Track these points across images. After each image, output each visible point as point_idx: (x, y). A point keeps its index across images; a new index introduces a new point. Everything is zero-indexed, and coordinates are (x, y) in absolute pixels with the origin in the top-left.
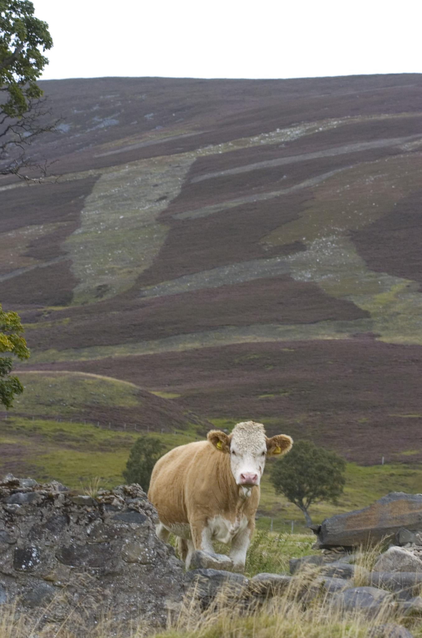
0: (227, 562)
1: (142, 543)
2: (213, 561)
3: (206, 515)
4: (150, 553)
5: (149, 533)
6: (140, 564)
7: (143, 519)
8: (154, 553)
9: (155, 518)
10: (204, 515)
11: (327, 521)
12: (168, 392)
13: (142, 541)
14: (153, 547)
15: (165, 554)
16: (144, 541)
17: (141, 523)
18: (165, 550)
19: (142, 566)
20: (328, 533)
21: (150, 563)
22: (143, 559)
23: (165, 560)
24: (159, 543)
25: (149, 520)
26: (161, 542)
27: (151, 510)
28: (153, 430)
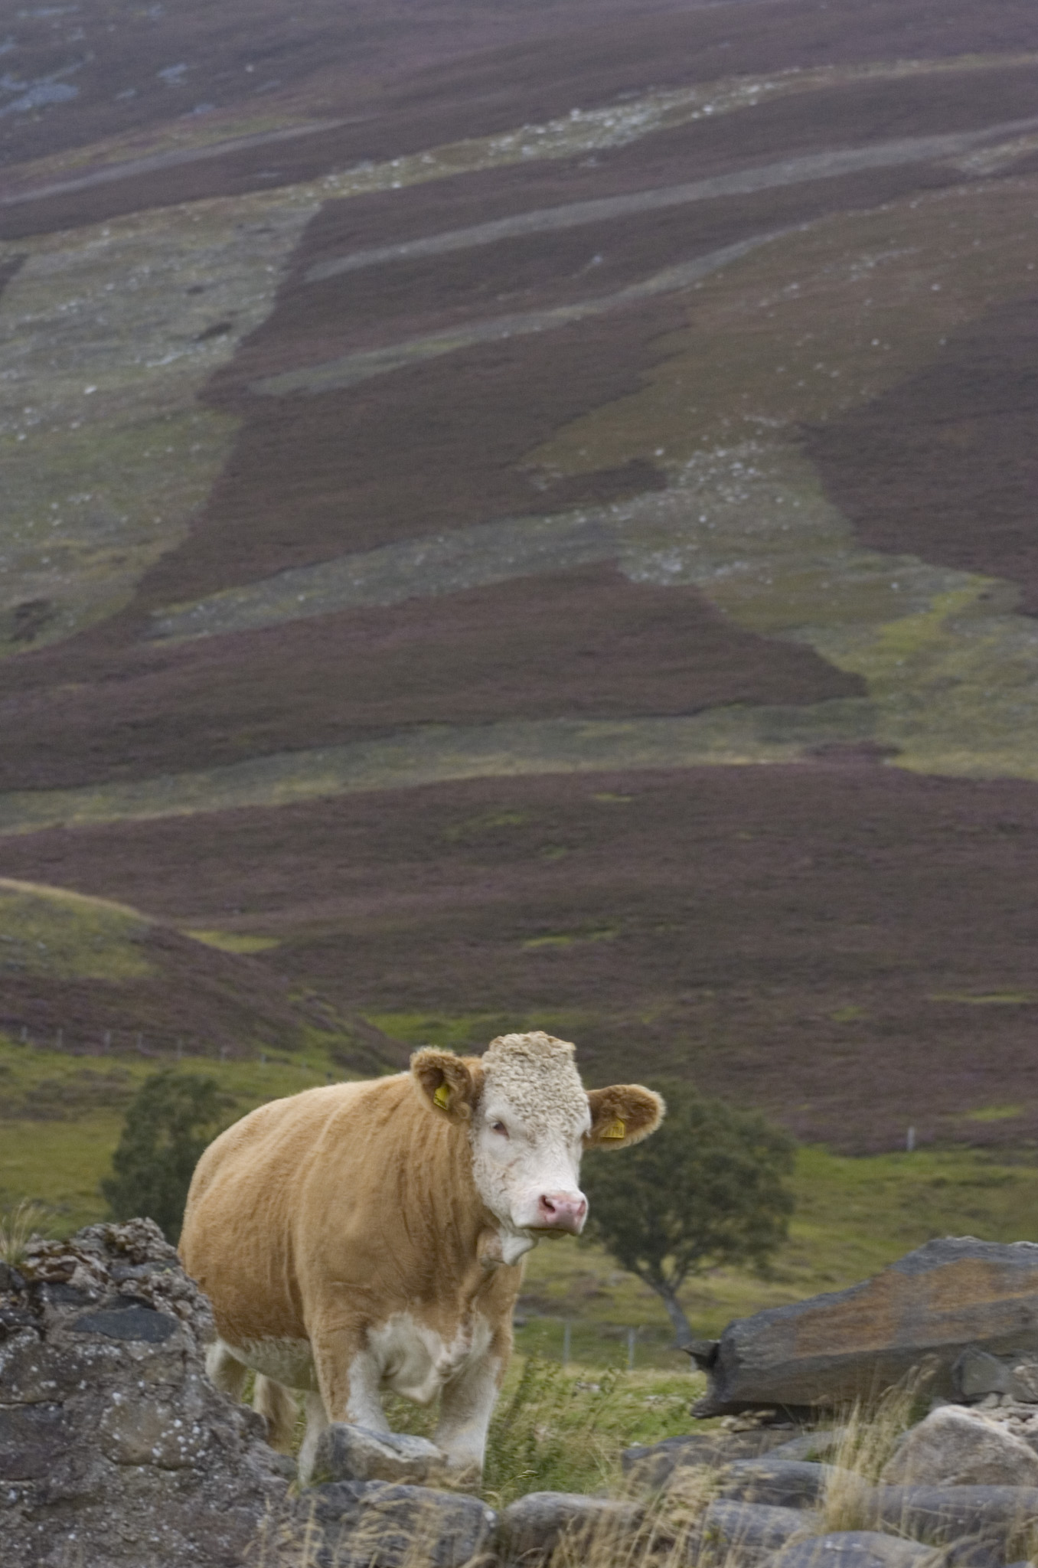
0: (429, 1458)
1: (164, 1402)
2: (384, 1456)
3: (363, 1314)
4: (187, 1431)
5: (185, 1371)
6: (157, 1470)
7: (168, 1328)
8: (201, 1434)
9: (205, 1324)
10: (357, 1314)
11: (738, 1327)
12: (241, 933)
13: (164, 1397)
14: (198, 1416)
15: (236, 1435)
16: (171, 1396)
17: (160, 1341)
18: (237, 1425)
19: (164, 1474)
20: (742, 1366)
21: (188, 1466)
22: (167, 1454)
23: (236, 1456)
24: (217, 1403)
25: (185, 1332)
26: (222, 1399)
27: (191, 1300)
28: (193, 1051)
